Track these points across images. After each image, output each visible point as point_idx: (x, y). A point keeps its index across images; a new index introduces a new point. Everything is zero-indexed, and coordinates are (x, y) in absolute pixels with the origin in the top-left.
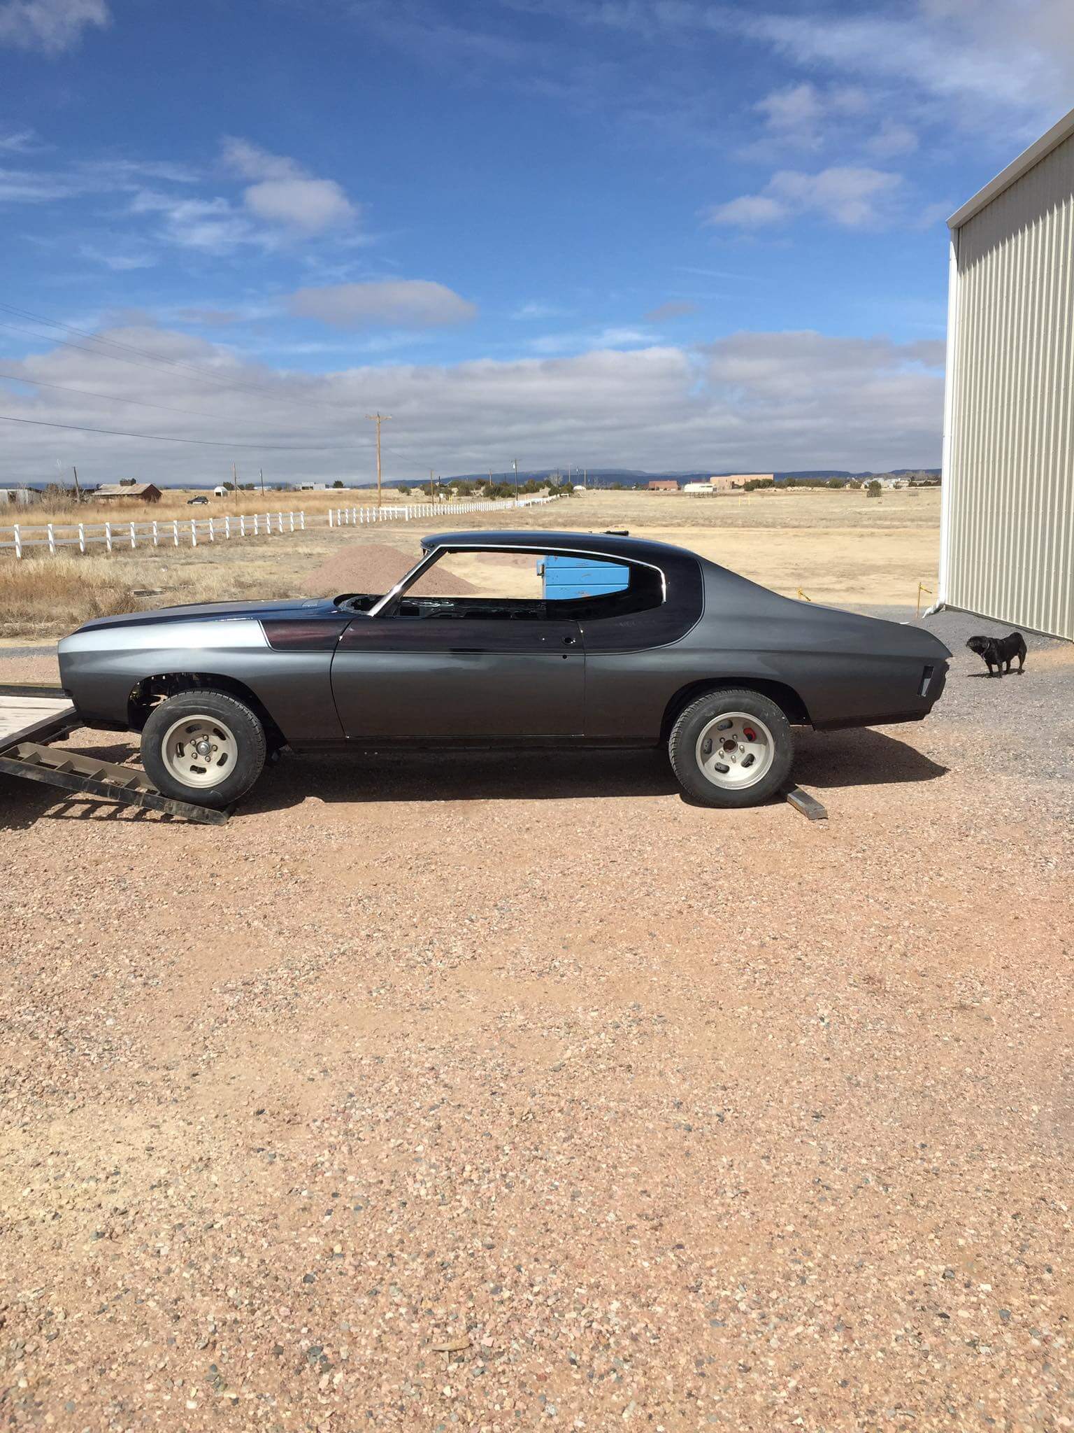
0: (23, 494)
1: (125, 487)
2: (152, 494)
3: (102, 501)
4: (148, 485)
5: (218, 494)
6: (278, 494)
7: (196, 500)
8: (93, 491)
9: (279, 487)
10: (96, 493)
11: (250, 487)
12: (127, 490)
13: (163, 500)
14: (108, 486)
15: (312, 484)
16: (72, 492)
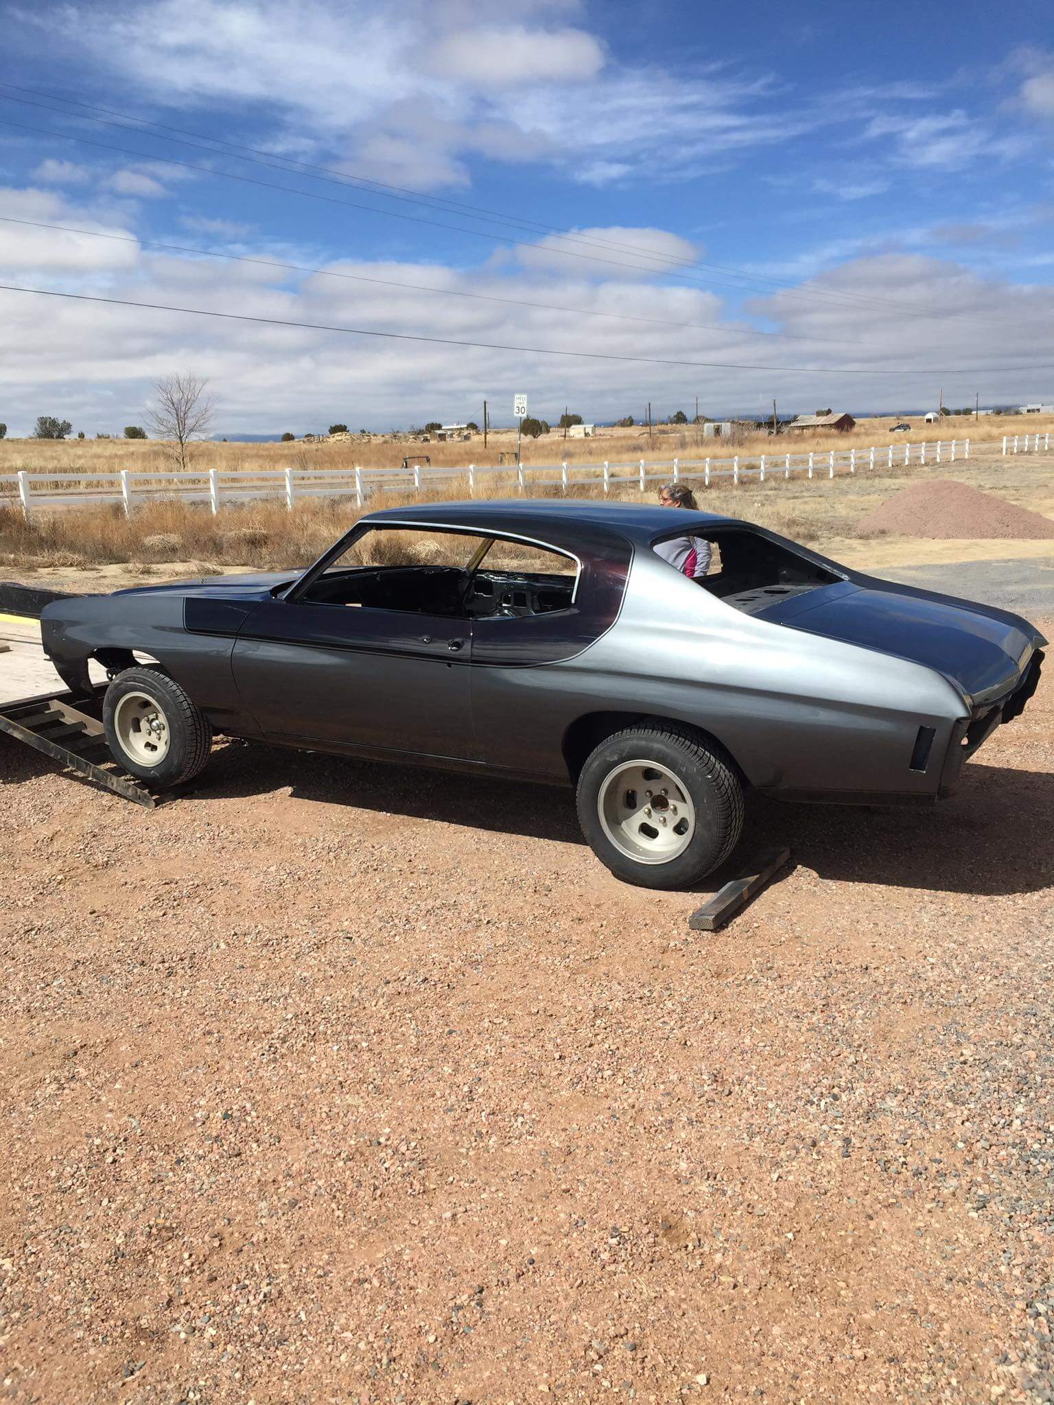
0: (726, 428)
1: (820, 418)
2: (845, 424)
3: (797, 432)
4: (842, 415)
5: (929, 421)
6: (999, 418)
7: (899, 427)
8: (789, 422)
9: (998, 412)
10: (792, 424)
11: (967, 412)
12: (822, 420)
13: (856, 429)
14: (806, 417)
15: (1039, 406)
16: (770, 424)
